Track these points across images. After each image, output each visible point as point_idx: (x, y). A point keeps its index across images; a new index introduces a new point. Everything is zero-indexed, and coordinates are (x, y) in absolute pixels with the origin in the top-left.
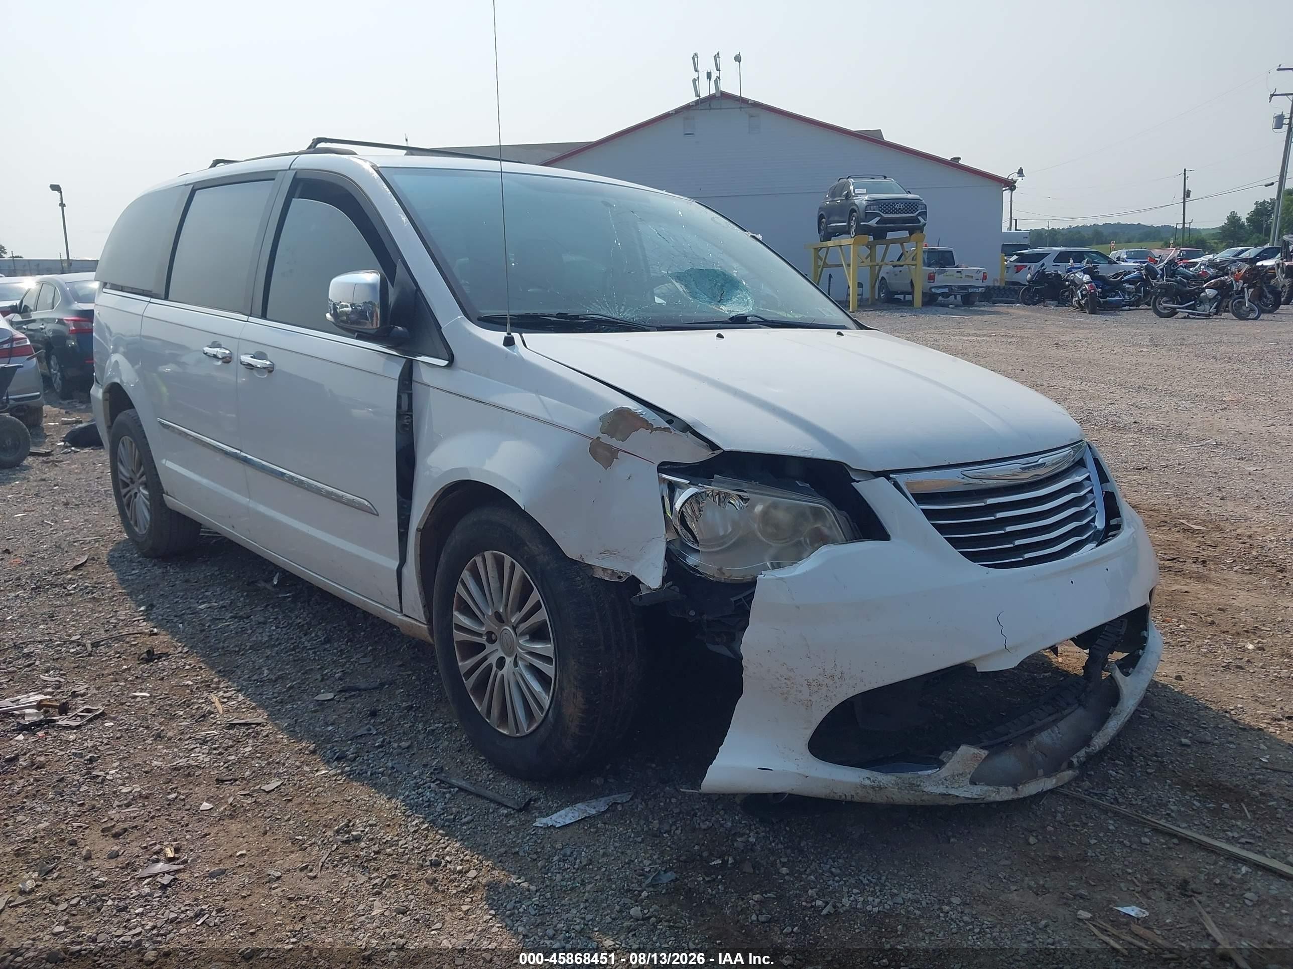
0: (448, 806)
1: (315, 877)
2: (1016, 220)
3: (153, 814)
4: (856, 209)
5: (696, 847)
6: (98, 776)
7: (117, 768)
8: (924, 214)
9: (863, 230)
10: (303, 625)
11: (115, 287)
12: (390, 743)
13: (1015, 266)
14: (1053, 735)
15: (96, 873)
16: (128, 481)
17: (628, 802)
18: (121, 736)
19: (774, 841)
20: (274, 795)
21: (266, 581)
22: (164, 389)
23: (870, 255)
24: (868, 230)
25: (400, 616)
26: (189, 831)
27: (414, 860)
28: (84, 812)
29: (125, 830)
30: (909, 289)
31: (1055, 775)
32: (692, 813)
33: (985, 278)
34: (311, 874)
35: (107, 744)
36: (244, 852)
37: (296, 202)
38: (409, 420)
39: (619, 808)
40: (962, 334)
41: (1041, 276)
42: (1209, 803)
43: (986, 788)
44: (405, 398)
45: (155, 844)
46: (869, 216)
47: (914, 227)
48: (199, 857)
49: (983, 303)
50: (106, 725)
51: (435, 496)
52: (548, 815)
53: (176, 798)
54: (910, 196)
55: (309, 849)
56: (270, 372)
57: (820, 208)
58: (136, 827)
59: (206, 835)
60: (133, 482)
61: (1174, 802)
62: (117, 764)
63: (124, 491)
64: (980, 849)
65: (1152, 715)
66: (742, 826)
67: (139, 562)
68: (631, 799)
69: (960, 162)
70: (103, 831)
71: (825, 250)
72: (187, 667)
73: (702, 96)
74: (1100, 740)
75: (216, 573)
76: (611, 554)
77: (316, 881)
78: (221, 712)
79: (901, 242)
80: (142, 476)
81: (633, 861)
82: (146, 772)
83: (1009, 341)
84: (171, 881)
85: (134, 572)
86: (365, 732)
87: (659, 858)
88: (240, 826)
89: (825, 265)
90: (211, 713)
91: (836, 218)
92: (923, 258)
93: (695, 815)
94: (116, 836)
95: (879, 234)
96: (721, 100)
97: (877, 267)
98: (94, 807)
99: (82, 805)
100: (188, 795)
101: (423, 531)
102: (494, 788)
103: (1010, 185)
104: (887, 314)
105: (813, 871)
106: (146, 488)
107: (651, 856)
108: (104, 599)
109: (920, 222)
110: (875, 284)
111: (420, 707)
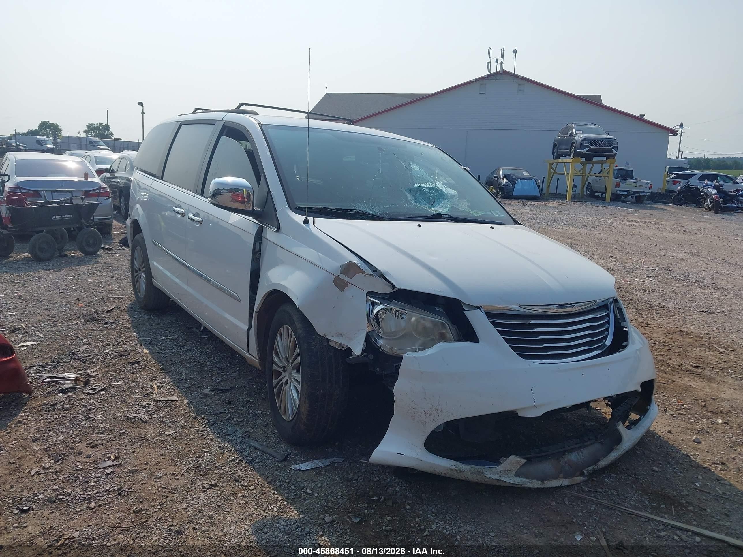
0: (251, 453)
1: (178, 479)
2: (682, 152)
3: (112, 439)
4: (575, 142)
5: (368, 490)
6: (92, 418)
7: (101, 414)
8: (616, 148)
9: (578, 155)
10: (209, 353)
11: (142, 170)
12: (233, 418)
13: (673, 181)
14: (578, 456)
15: (78, 464)
16: (138, 270)
17: (341, 462)
18: (107, 400)
19: (409, 492)
20: (170, 437)
21: (197, 328)
22: (163, 224)
23: (583, 169)
24: (581, 155)
25: (247, 355)
26: (126, 449)
27: (227, 477)
28: (81, 434)
29: (97, 445)
30: (604, 191)
31: (571, 478)
32: (372, 472)
33: (651, 187)
34: (177, 477)
35: (99, 402)
36: (148, 462)
37: (223, 138)
38: (259, 256)
39: (336, 465)
40: (628, 221)
41: (687, 189)
42: (654, 503)
43: (524, 480)
44: (258, 244)
45: (109, 453)
46: (582, 147)
47: (610, 155)
48: (127, 462)
49: (649, 202)
50: (102, 393)
51: (264, 296)
52: (299, 464)
53: (124, 432)
54: (608, 137)
55: (178, 465)
56: (201, 224)
57: (555, 140)
58: (102, 444)
59: (133, 452)
60: (140, 270)
61: (634, 500)
62: (102, 412)
63: (136, 274)
64: (516, 510)
65: (644, 452)
66: (394, 482)
67: (138, 311)
68: (343, 461)
69: (644, 117)
70: (87, 444)
71: (555, 164)
72: (147, 369)
73: (492, 72)
74: (603, 463)
75: (174, 321)
76: (340, 335)
77: (178, 481)
78: (157, 393)
79: (601, 163)
80: (143, 268)
81: (333, 492)
82: (114, 418)
83: (655, 227)
84: (111, 472)
85: (134, 317)
86: (223, 411)
87: (347, 492)
88: (150, 450)
89: (555, 173)
90: (151, 393)
91: (564, 147)
92: (614, 173)
93: (373, 473)
94: (92, 447)
95: (589, 158)
96: (503, 75)
97: (586, 177)
98: (85, 432)
99: (81, 430)
100: (130, 432)
101: (259, 313)
102: (277, 447)
103: (674, 133)
104: (588, 204)
105: (423, 509)
106: (145, 274)
107: (343, 491)
108: (117, 329)
109: (613, 152)
110: (584, 186)
111: (253, 402)
